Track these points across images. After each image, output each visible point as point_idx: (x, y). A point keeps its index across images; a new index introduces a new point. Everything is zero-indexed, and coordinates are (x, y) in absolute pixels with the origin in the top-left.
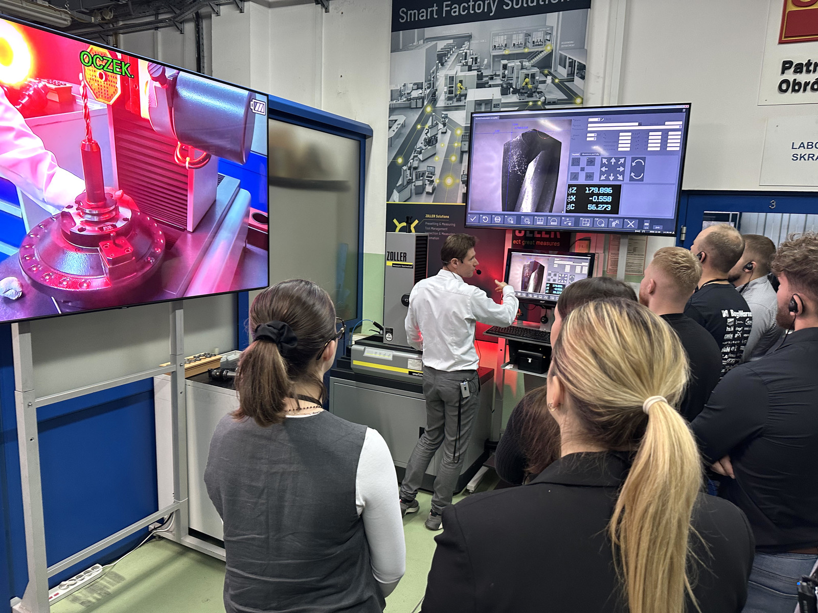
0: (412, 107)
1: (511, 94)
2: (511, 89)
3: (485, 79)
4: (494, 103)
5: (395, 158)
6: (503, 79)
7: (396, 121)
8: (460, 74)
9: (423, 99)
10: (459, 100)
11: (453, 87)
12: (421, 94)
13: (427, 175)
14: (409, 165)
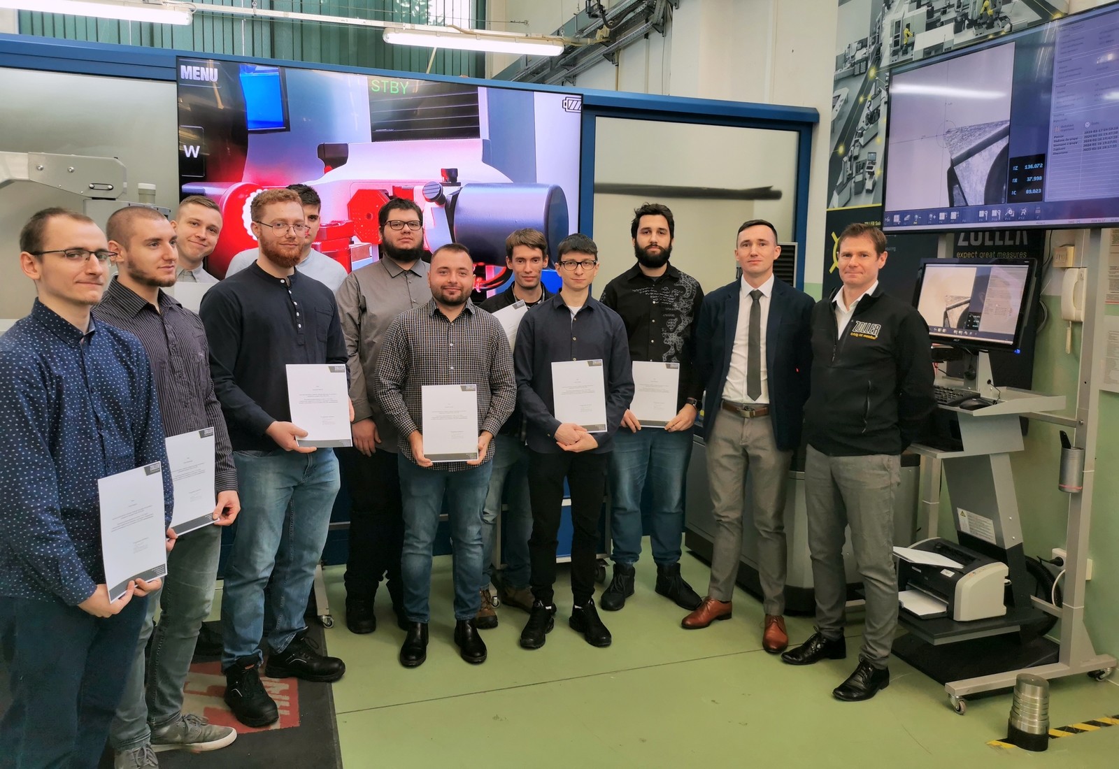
0: (856, 74)
1: (966, 29)
2: (967, 22)
3: (936, 15)
4: (945, 47)
5: (837, 148)
6: (958, 10)
7: (839, 96)
8: (908, 15)
9: (866, 59)
10: (905, 52)
11: (898, 36)
12: (865, 54)
13: (867, 165)
14: (850, 154)
